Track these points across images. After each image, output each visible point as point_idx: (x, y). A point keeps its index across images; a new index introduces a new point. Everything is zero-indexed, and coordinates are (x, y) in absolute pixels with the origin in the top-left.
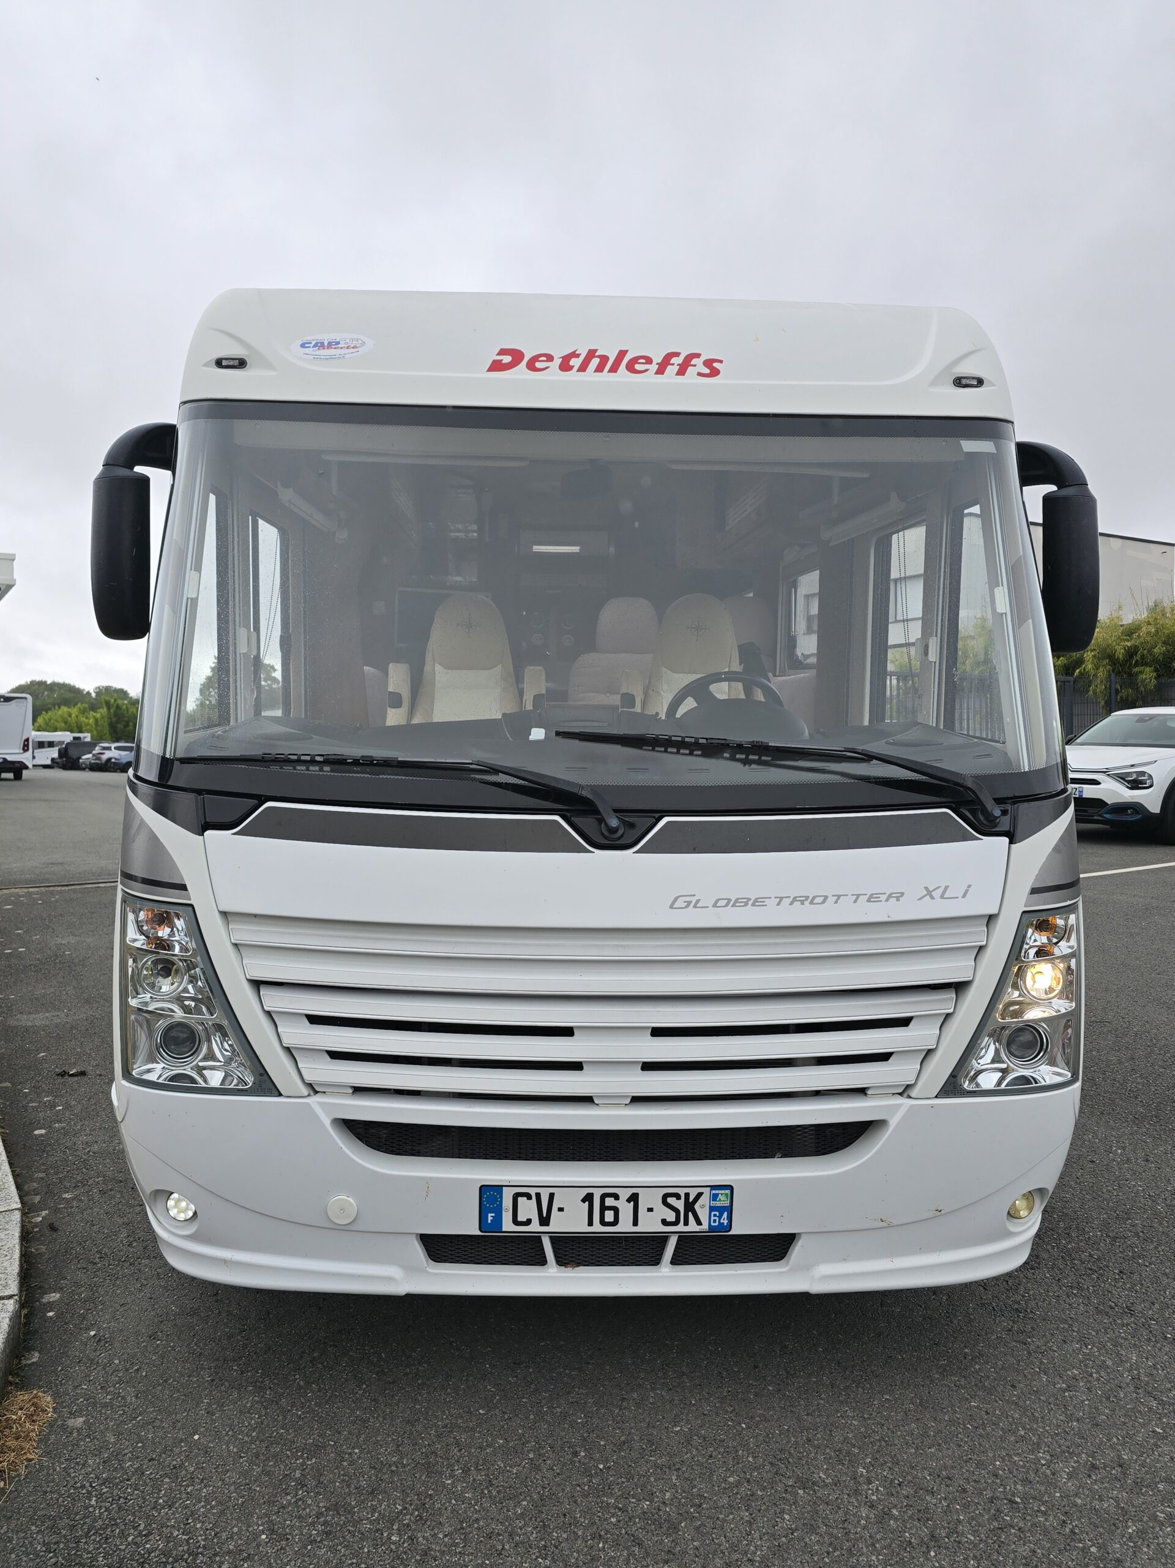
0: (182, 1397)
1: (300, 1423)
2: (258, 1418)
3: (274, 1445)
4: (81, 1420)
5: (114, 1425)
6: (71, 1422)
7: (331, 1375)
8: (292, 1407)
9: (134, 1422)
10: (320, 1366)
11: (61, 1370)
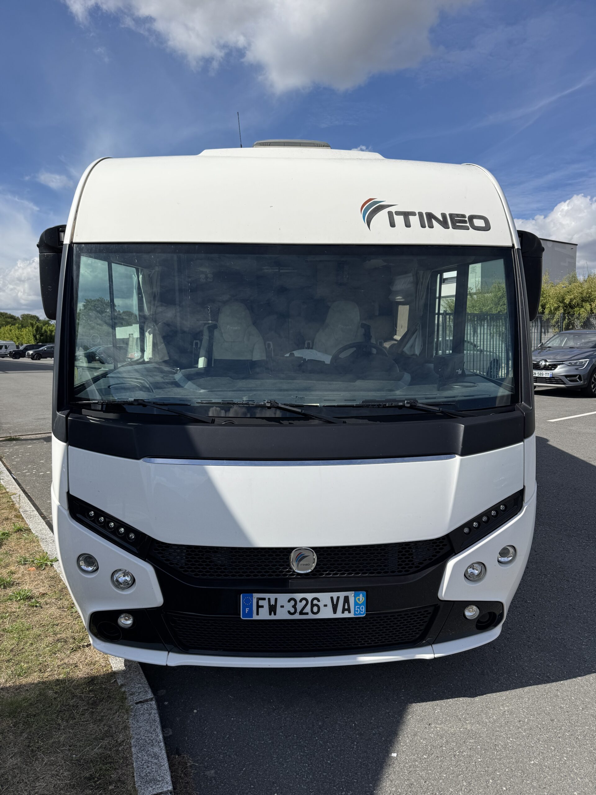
0: (261, 754)
1: (332, 768)
2: (308, 766)
3: (325, 784)
4: (213, 772)
5: (232, 774)
6: (207, 773)
7: (334, 736)
8: (323, 758)
9: (242, 772)
10: (326, 731)
11: (188, 739)
